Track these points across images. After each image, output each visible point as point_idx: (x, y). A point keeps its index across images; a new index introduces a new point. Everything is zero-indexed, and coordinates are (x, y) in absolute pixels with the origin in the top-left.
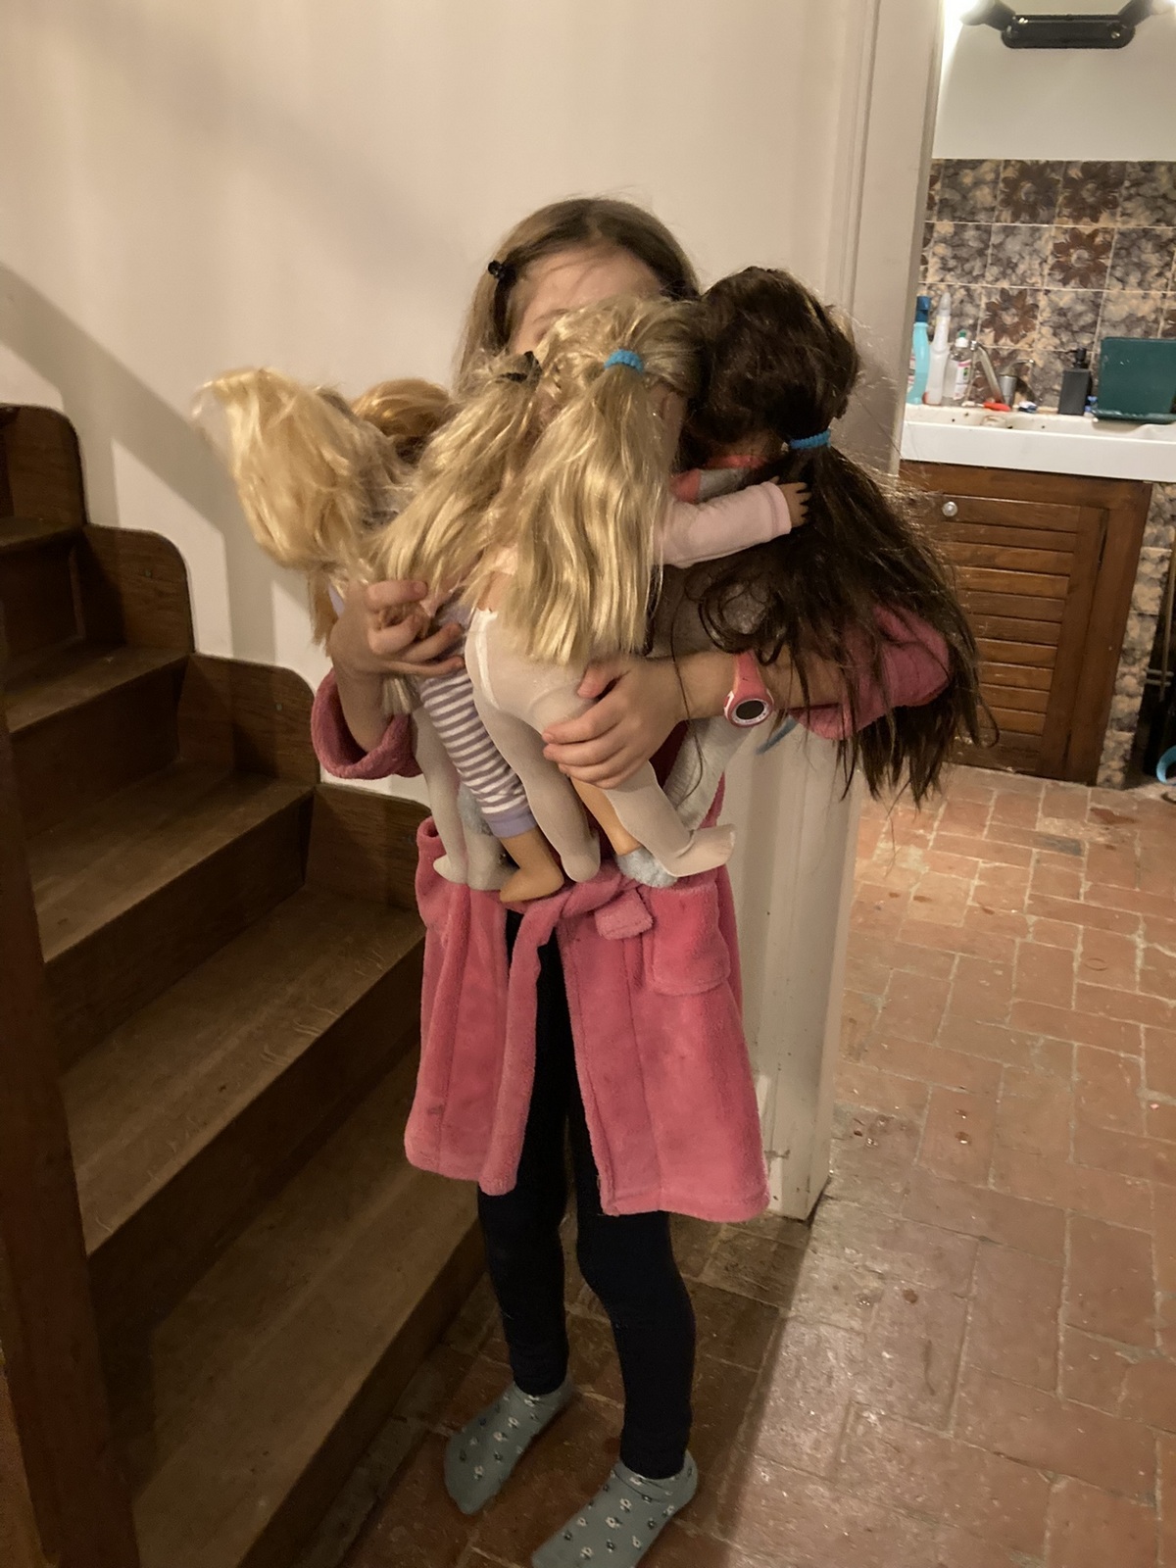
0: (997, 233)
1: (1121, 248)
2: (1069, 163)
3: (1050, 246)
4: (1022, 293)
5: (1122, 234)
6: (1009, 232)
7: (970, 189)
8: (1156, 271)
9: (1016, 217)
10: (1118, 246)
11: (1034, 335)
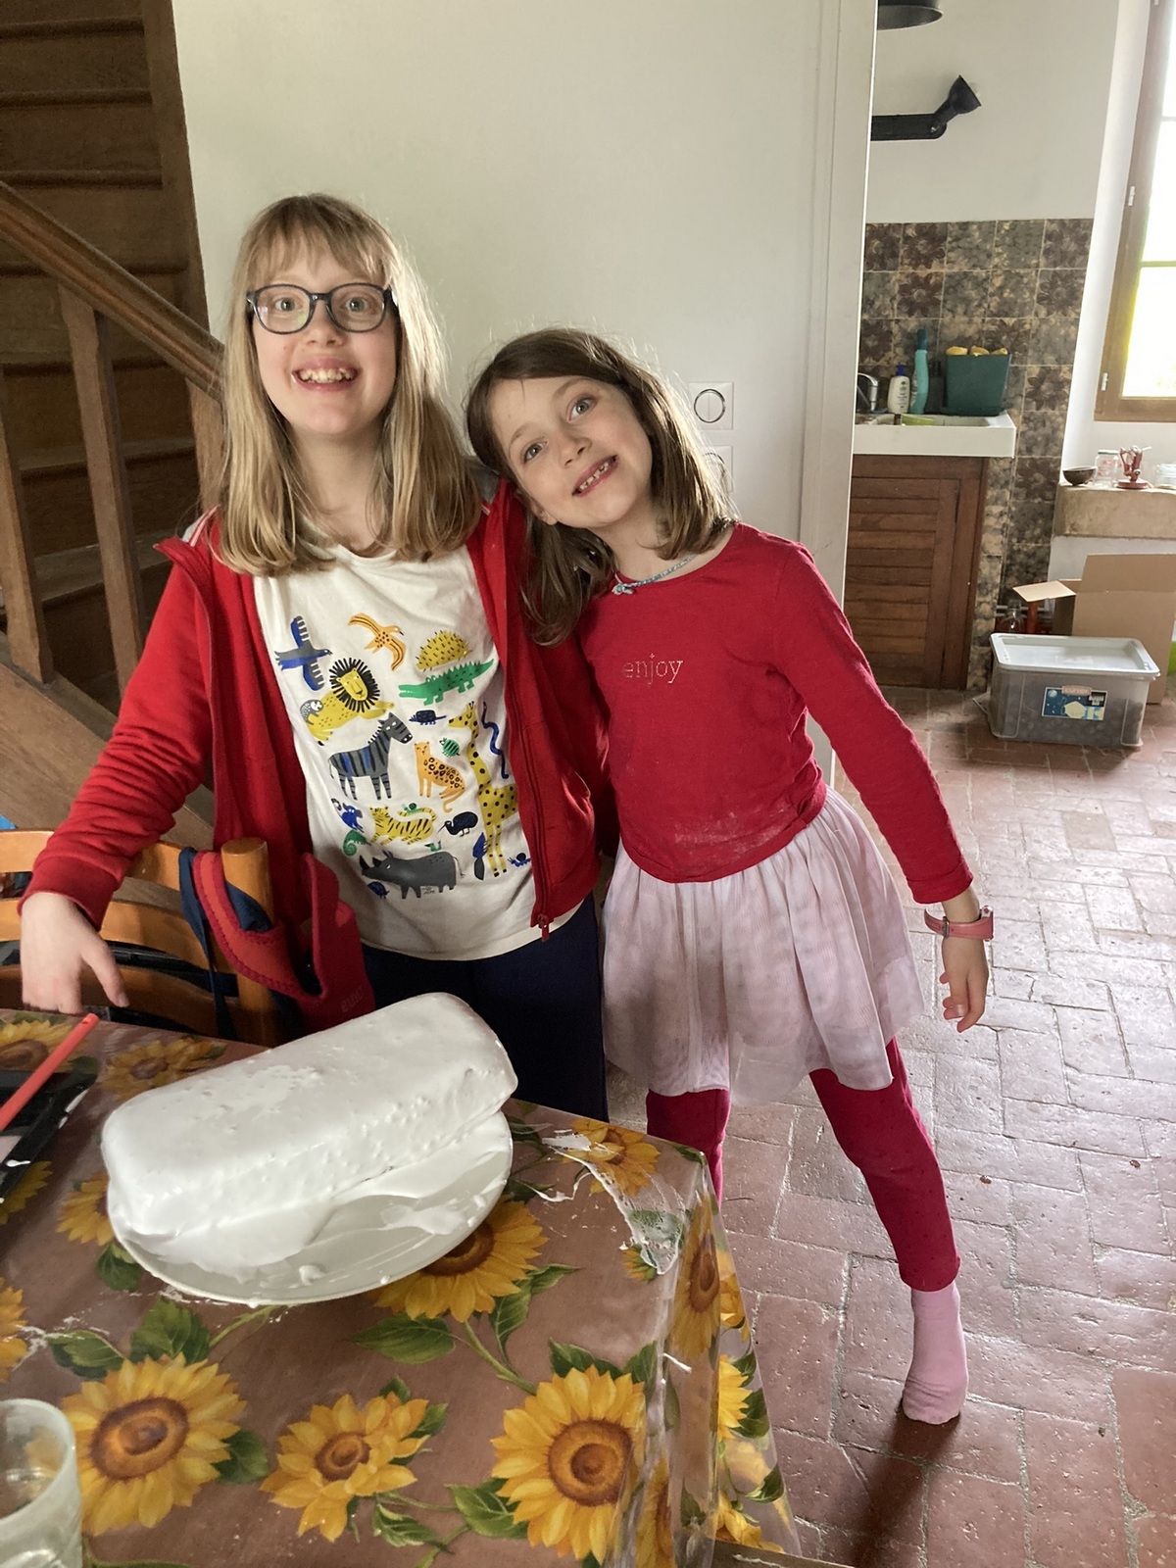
1: (950, 287)
2: (906, 224)
3: (897, 288)
5: (949, 276)
8: (976, 303)
10: (947, 285)
11: (891, 354)
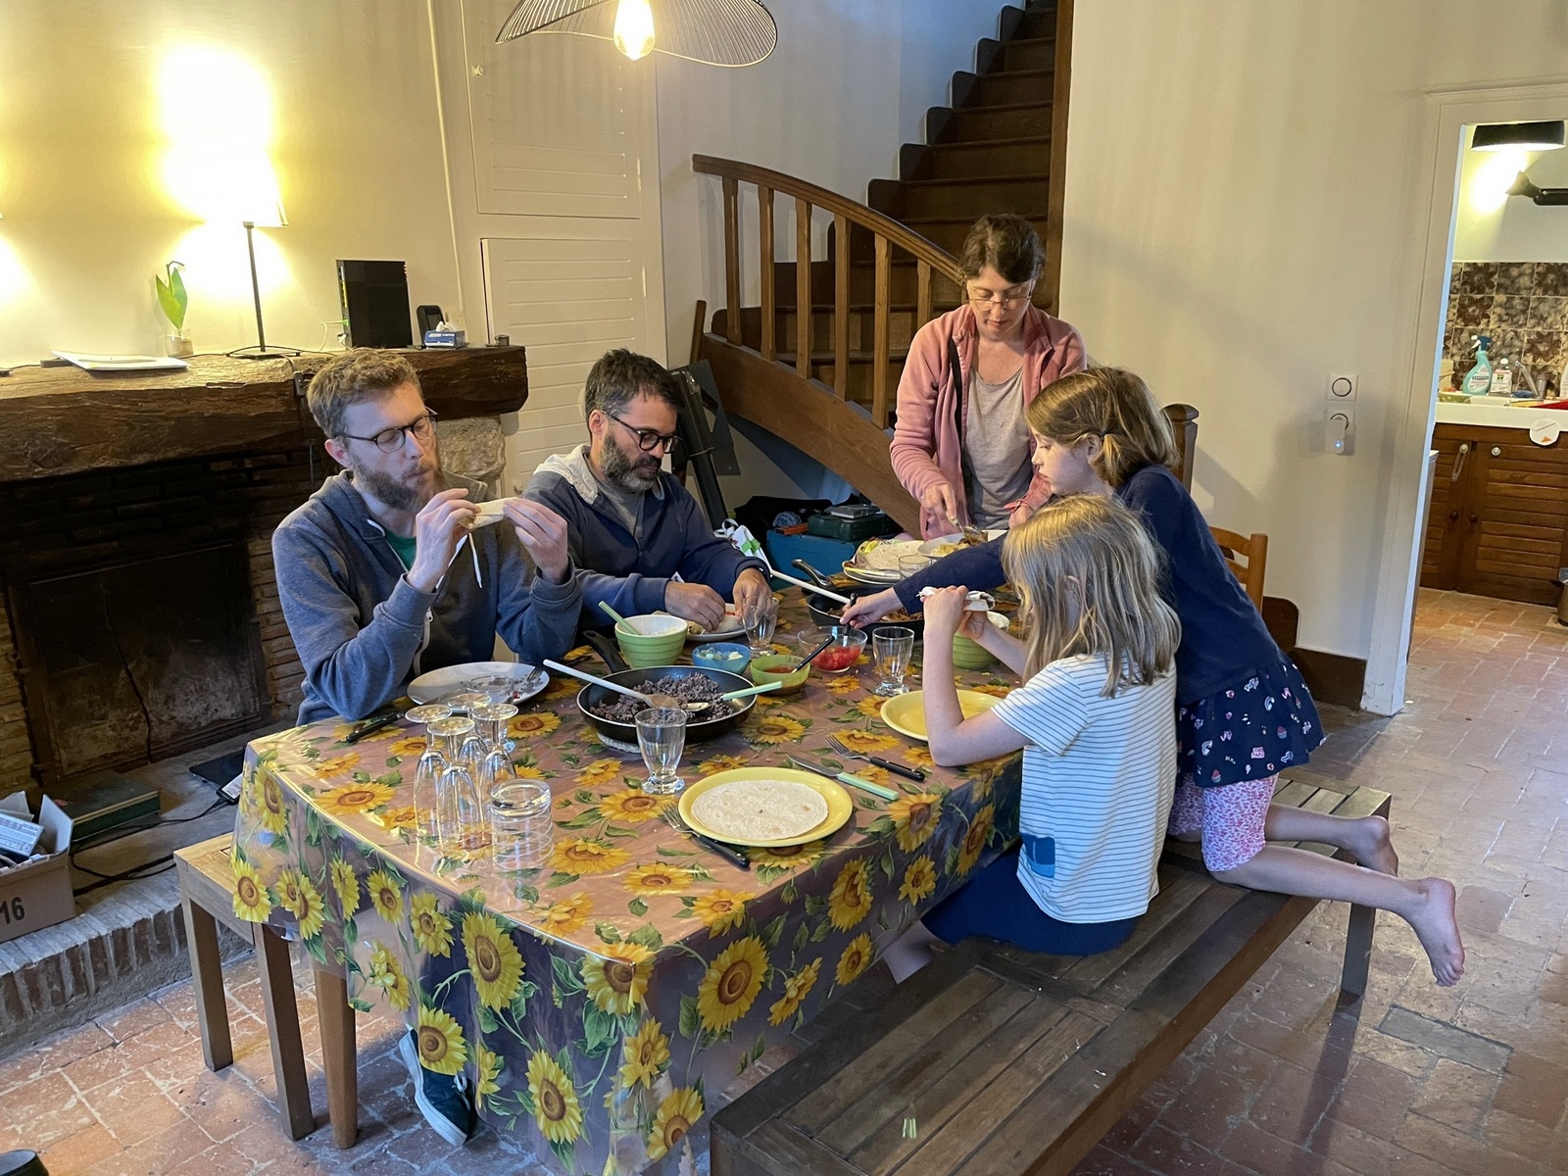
0: (1534, 301)
4: (1550, 334)
6: (1541, 300)
7: (1516, 278)
9: (1545, 292)
11: (1558, 357)
